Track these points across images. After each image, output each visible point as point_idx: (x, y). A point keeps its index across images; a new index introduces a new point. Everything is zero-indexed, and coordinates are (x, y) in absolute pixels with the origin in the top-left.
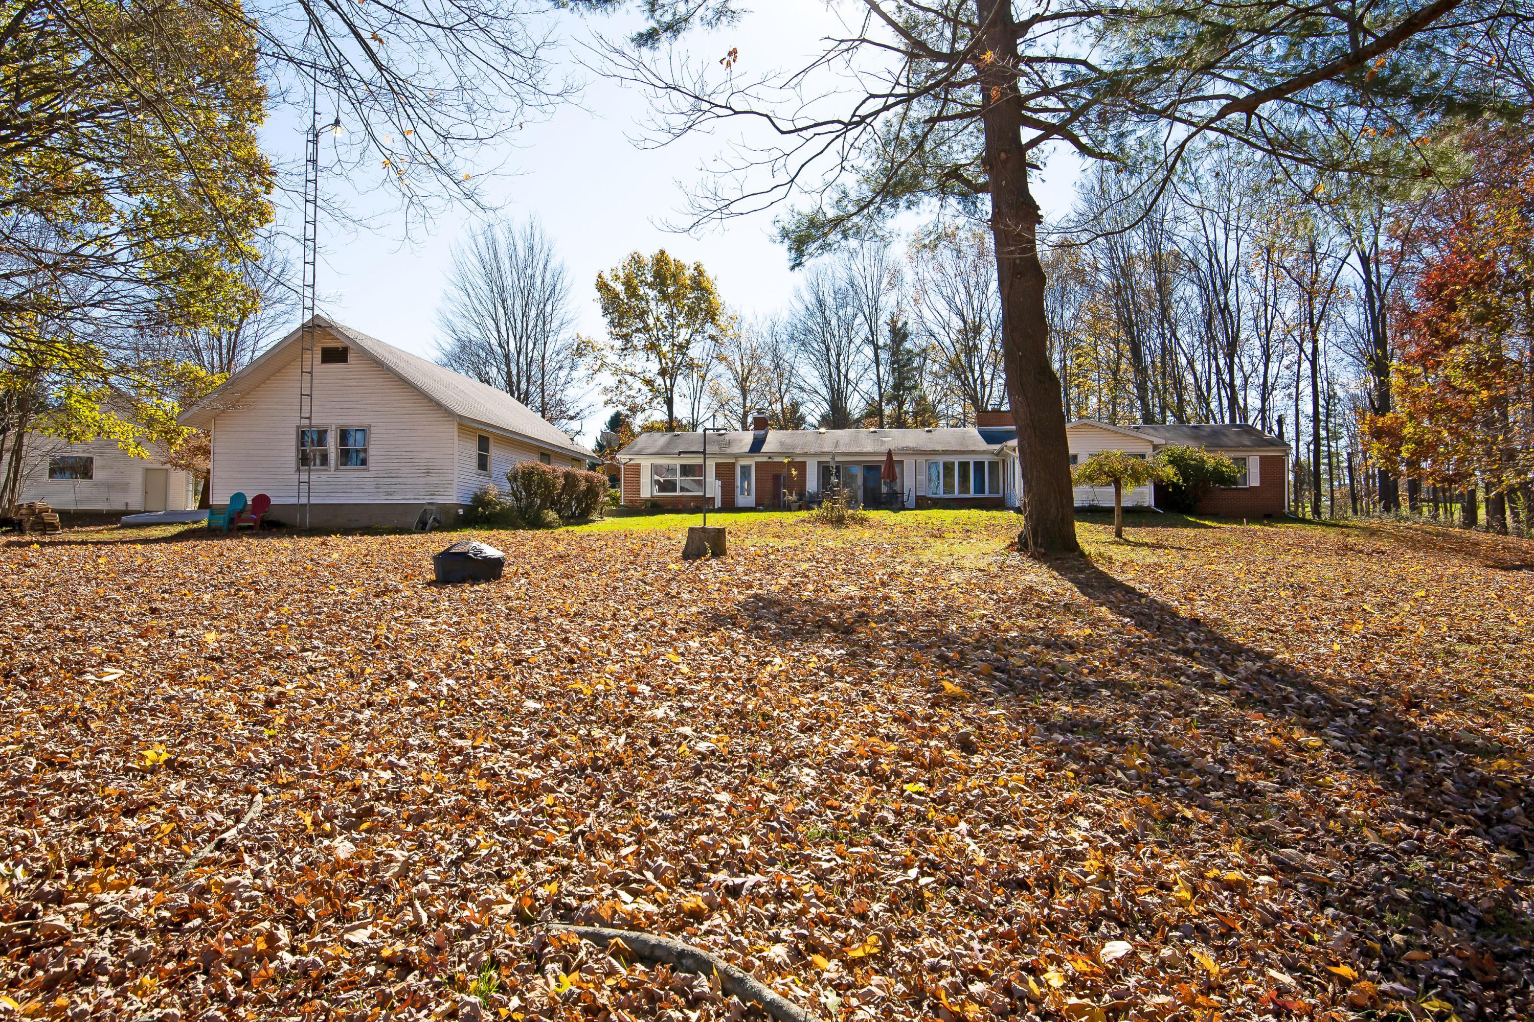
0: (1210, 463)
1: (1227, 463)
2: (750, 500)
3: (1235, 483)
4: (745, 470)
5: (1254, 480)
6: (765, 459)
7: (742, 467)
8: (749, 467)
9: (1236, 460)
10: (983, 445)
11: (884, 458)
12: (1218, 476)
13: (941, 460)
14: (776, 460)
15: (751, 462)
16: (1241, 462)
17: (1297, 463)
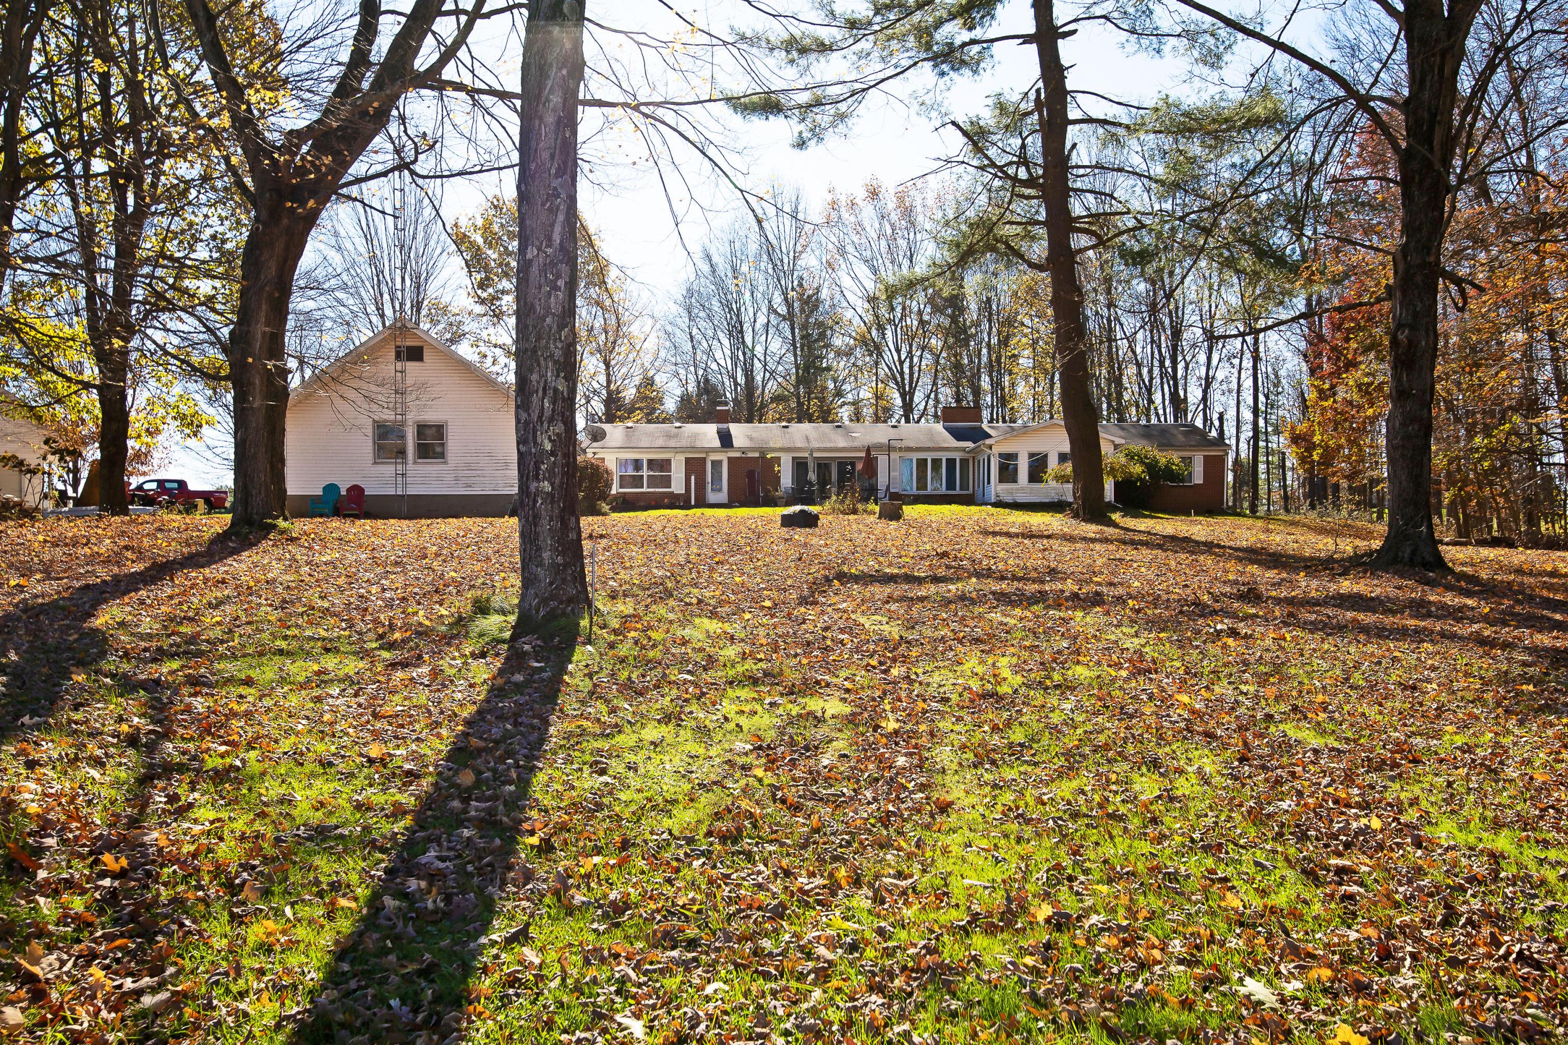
0: (1163, 461)
1: (1176, 461)
2: (723, 497)
3: (1183, 481)
4: (717, 464)
5: (1198, 479)
6: (738, 455)
7: (713, 462)
8: (720, 462)
9: (1183, 459)
10: (953, 442)
11: (863, 455)
12: (1169, 474)
13: (915, 456)
14: (750, 455)
15: (723, 457)
16: (1188, 461)
17: (1237, 461)
